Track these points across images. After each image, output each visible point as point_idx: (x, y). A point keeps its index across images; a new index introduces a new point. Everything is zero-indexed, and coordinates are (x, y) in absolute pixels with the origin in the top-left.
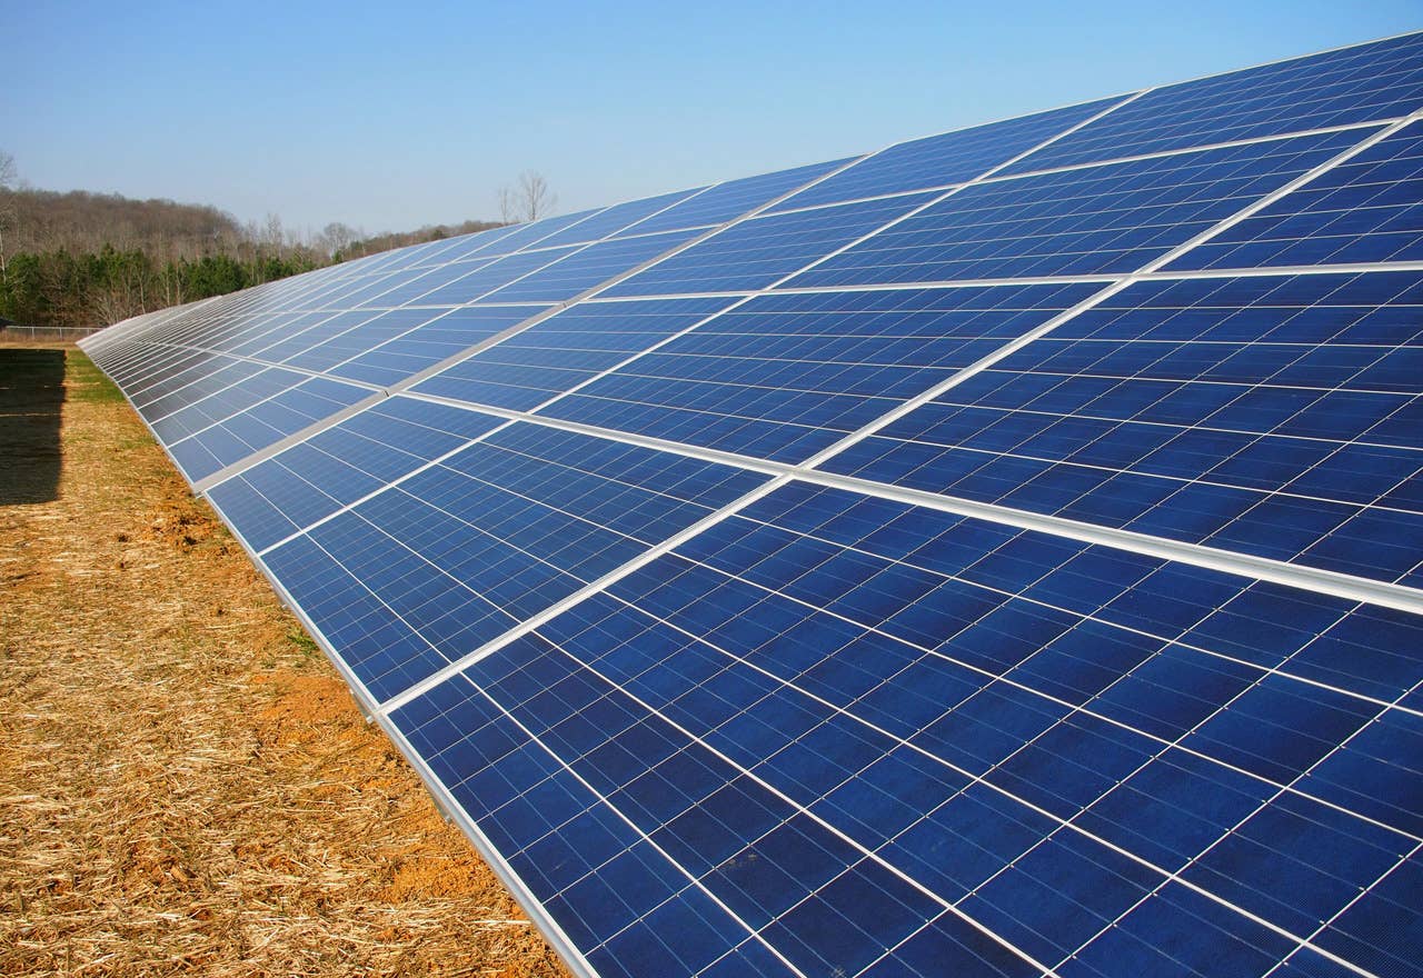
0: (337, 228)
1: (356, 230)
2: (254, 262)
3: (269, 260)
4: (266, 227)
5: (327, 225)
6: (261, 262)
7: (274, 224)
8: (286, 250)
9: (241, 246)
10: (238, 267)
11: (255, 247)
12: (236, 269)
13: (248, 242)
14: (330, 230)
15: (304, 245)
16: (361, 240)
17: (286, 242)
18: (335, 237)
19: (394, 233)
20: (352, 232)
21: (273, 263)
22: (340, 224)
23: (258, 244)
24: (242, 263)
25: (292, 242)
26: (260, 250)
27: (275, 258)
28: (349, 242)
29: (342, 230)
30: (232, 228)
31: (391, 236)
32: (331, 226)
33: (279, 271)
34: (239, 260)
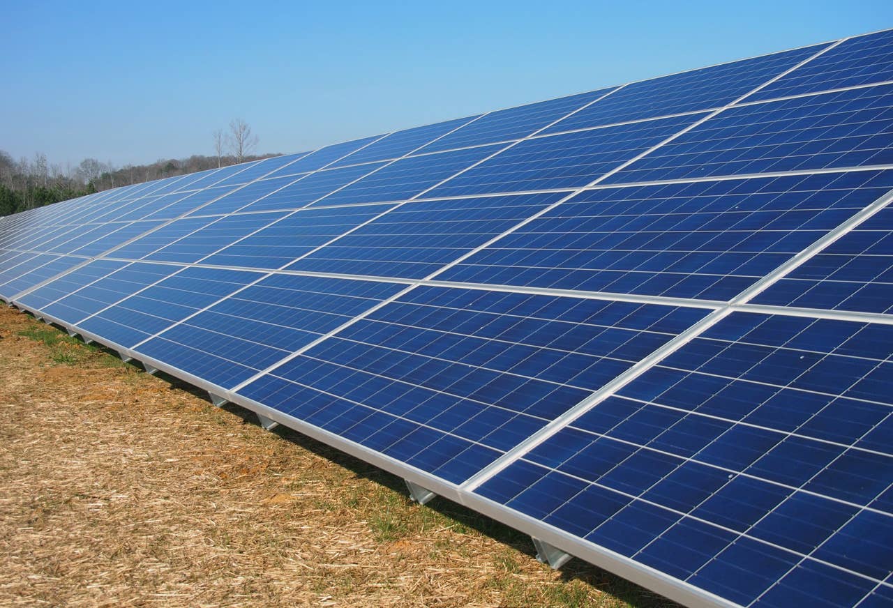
0: (91, 162)
1: (106, 163)
2: (25, 190)
3: (37, 188)
4: (35, 164)
5: (83, 160)
6: (30, 190)
7: (41, 161)
8: (50, 179)
9: (15, 177)
10: (13, 194)
11: (26, 178)
12: (11, 195)
13: (20, 175)
14: (85, 164)
15: (65, 176)
16: (109, 171)
17: (50, 174)
18: (89, 170)
19: (136, 166)
20: (104, 167)
21: (41, 190)
22: (92, 160)
23: (28, 176)
24: (16, 191)
25: (55, 174)
26: (30, 180)
27: (41, 187)
28: (100, 173)
29: (95, 164)
30: (7, 165)
31: (134, 168)
32: (86, 161)
33: (44, 197)
34: (13, 189)
